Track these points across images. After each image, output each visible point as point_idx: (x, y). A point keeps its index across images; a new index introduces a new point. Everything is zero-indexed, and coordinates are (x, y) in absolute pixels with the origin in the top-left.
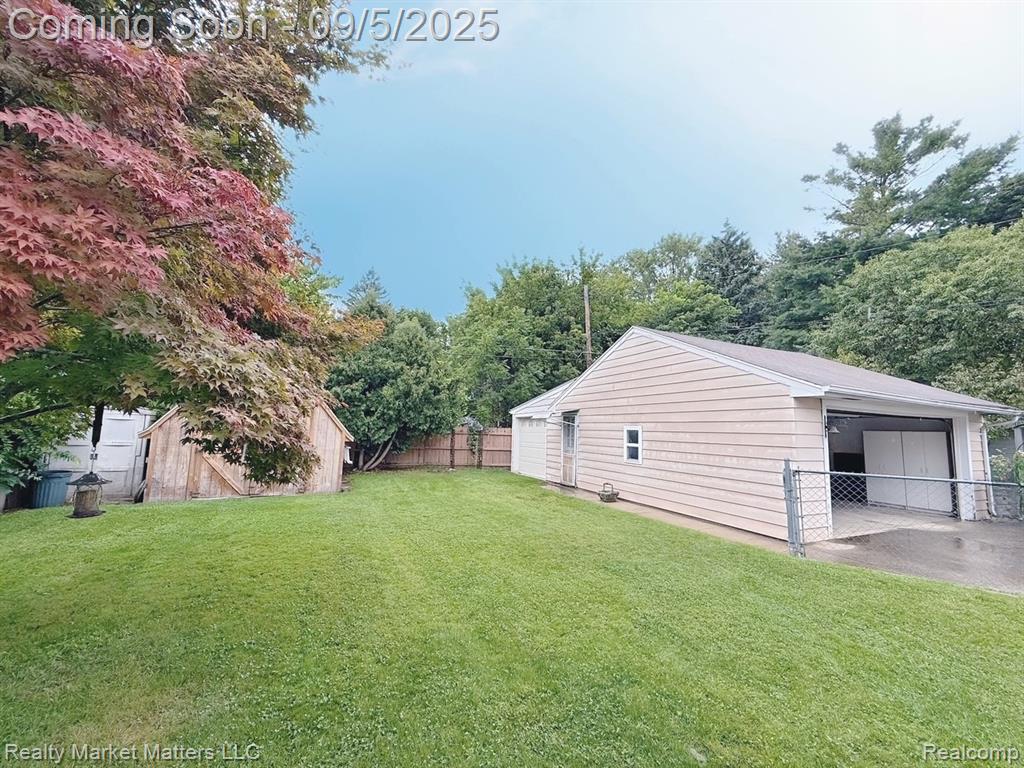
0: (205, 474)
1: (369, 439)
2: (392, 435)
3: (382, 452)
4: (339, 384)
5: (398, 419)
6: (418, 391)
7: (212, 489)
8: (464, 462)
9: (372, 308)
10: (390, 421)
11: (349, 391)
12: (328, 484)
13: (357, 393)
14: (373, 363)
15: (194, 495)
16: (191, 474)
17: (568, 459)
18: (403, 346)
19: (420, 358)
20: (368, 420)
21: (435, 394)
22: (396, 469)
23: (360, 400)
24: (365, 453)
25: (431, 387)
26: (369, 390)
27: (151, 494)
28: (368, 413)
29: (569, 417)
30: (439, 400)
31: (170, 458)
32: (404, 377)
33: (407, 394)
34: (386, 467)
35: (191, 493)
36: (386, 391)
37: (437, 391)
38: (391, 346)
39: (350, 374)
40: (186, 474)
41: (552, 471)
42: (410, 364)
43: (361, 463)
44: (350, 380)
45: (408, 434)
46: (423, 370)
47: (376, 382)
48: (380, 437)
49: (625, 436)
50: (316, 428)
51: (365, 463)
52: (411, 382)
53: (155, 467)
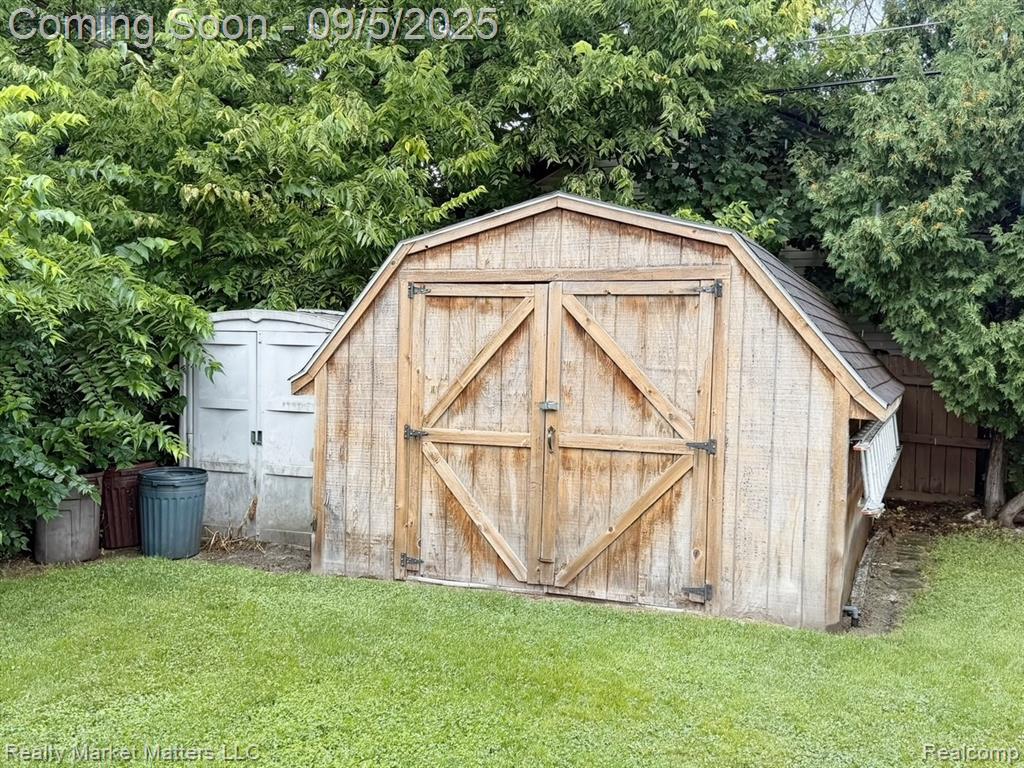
0: (430, 505)
7: (450, 554)
11: (915, 224)
12: (789, 587)
13: (947, 230)
15: (411, 563)
16: (401, 504)
27: (326, 549)
31: (356, 453)
35: (404, 558)
40: (391, 500)
44: (922, 181)
50: (735, 362)
53: (329, 475)
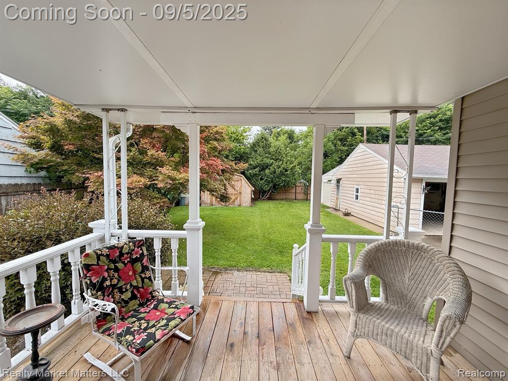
0: (214, 199)
1: (262, 189)
2: (271, 187)
3: (268, 193)
4: (251, 169)
5: (272, 181)
6: (278, 171)
7: (216, 204)
8: (302, 198)
9: (263, 138)
10: (269, 182)
11: (254, 172)
13: (257, 172)
14: (262, 161)
17: (337, 199)
18: (274, 153)
19: (280, 157)
20: (261, 182)
21: (286, 172)
22: (274, 200)
23: (259, 174)
24: (262, 194)
25: (284, 169)
26: (262, 171)
28: (261, 179)
29: (338, 181)
30: (287, 174)
32: (273, 166)
33: (275, 172)
34: (270, 199)
35: (211, 204)
36: (267, 171)
37: (286, 171)
38: (269, 153)
39: (255, 165)
40: (210, 199)
41: (332, 203)
42: (276, 160)
43: (261, 197)
45: (277, 187)
46: (280, 163)
47: (264, 167)
48: (266, 188)
49: (355, 190)
50: (242, 186)
51: (262, 197)
52: (276, 168)
